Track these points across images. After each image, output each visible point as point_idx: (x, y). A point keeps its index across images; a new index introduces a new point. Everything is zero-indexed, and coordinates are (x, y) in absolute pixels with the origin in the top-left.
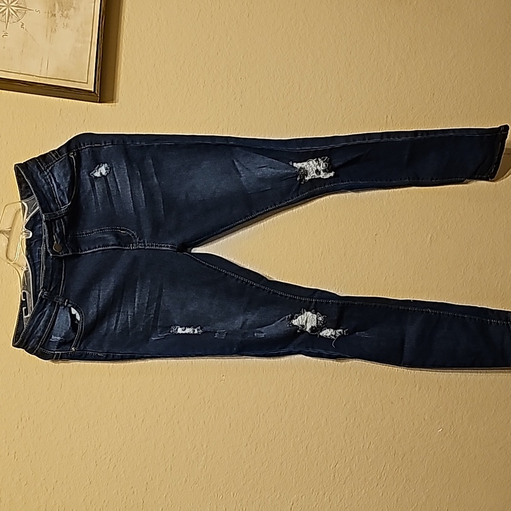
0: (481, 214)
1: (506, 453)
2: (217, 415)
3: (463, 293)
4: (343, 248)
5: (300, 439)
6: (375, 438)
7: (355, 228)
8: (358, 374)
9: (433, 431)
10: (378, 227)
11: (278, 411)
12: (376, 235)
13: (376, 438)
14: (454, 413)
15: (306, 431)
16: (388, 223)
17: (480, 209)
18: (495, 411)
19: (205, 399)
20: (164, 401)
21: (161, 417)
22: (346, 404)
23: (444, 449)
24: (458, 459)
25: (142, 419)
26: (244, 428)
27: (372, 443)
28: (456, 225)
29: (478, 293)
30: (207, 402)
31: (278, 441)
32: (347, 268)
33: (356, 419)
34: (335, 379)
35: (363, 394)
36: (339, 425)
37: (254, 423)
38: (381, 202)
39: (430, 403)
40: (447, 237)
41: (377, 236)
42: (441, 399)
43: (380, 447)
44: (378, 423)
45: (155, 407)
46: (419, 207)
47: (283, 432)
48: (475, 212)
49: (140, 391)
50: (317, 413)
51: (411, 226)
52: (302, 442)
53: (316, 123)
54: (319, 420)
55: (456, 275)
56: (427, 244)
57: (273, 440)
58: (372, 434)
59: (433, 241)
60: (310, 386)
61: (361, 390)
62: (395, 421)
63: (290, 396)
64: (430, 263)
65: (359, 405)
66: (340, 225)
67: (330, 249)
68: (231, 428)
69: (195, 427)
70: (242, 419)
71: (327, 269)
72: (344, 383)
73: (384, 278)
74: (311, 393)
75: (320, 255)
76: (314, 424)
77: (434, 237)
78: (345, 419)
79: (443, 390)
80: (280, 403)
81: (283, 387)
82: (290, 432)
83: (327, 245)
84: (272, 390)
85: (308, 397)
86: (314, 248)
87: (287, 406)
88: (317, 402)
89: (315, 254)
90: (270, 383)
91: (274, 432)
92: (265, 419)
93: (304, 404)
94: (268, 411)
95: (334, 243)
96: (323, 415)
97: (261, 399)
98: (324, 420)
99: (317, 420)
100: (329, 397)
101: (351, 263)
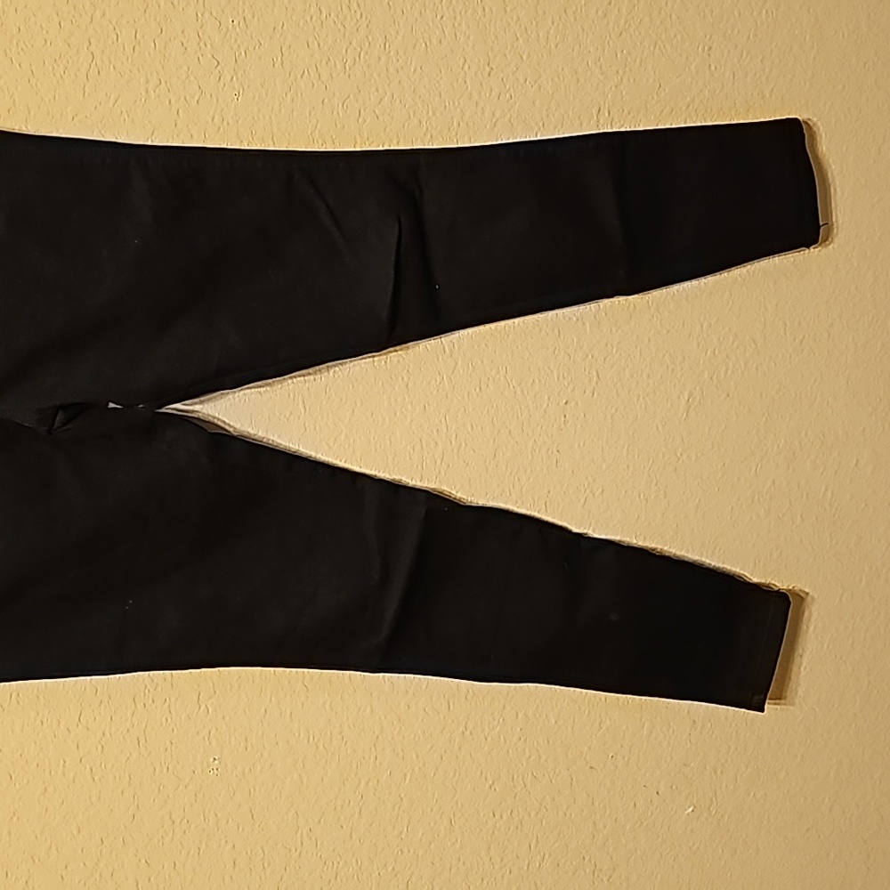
0: (801, 337)
1: (819, 837)
2: (204, 845)
3: (751, 518)
4: (492, 441)
5: (393, 869)
6: (554, 844)
7: (519, 392)
8: (520, 716)
9: (676, 812)
10: (571, 386)
11: (342, 818)
12: (566, 403)
13: (556, 845)
14: (719, 772)
15: (406, 851)
16: (595, 374)
17: (800, 324)
18: (803, 756)
19: (174, 817)
20: (75, 832)
21: (69, 869)
22: (493, 783)
23: (695, 847)
24: (723, 862)
25: (24, 879)
26: (266, 865)
27: (547, 856)
28: (746, 365)
29: (783, 515)
30: (178, 821)
31: (344, 881)
32: (498, 486)
33: (515, 812)
34: (471, 733)
35: (530, 757)
36: (478, 830)
37: (290, 851)
38: (580, 323)
39: (672, 758)
40: (724, 395)
41: (568, 406)
42: (694, 748)
43: (563, 861)
44: (561, 813)
45: (54, 848)
46: (665, 332)
47: (354, 860)
48: (788, 335)
49: (15, 819)
50: (429, 810)
51: (645, 376)
52: (396, 876)
54: (435, 824)
55: (739, 479)
56: (680, 415)
57: (333, 880)
58: (547, 838)
59: (693, 407)
60: (414, 757)
61: (527, 750)
62: (597, 804)
63: (370, 784)
64: (684, 457)
65: (521, 782)
66: (483, 387)
67: (461, 444)
68: (237, 868)
69: (152, 879)
70: (262, 848)
72: (489, 739)
73: (582, 501)
74: (417, 769)
75: (439, 461)
76: (423, 835)
77: (695, 397)
78: (492, 815)
79: (699, 728)
80: (347, 801)
81: (354, 766)
82: (370, 858)
83: (454, 436)
84: (329, 775)
85: (410, 779)
86: (424, 446)
87: (363, 804)
88: (429, 789)
89: (426, 458)
90: (324, 760)
91: (335, 863)
92: (313, 839)
93: (402, 796)
94: (319, 821)
95: (470, 430)
96: (443, 813)
97: (304, 799)
98: (445, 822)
99: (429, 824)
100: (457, 774)
101: (508, 474)
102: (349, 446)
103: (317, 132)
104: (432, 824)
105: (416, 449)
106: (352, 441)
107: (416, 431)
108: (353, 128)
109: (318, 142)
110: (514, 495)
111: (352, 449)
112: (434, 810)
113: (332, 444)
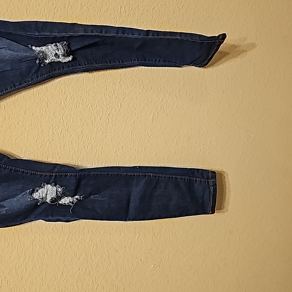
0: (192, 96)
1: (198, 275)
3: (175, 159)
4: (81, 127)
6: (102, 280)
7: (91, 109)
8: (90, 232)
9: (147, 267)
10: (111, 108)
11: (19, 272)
12: (109, 114)
13: (103, 280)
14: (163, 252)
15: (44, 284)
16: (119, 104)
17: (192, 91)
18: (192, 246)
22: (79, 258)
23: (154, 280)
24: (164, 285)
27: (99, 285)
28: (173, 105)
29: (186, 159)
32: (83, 144)
33: (87, 268)
34: (71, 238)
35: (93, 247)
36: (73, 275)
38: (114, 85)
39: (146, 247)
40: (166, 115)
41: (110, 115)
42: (154, 243)
43: (105, 287)
44: (105, 268)
46: (145, 91)
47: (23, 289)
48: (188, 95)
50: (54, 268)
51: (138, 106)
53: (57, 9)
55: (170, 145)
56: (150, 121)
58: (100, 278)
59: (154, 119)
60: (48, 248)
61: (92, 245)
62: (118, 264)
63: (30, 258)
64: (152, 136)
65: (90, 257)
66: (78, 106)
67: (68, 128)
71: (65, 146)
72: (78, 241)
73: (115, 151)
74: (49, 252)
75: (60, 134)
76: (51, 278)
77: (155, 115)
78: (78, 270)
79: (156, 236)
80: (21, 265)
81: (24, 252)
82: (30, 288)
83: (66, 124)
84: (13, 255)
85: (46, 256)
86: (54, 128)
87: (27, 267)
88: (54, 260)
89: (55, 133)
90: (11, 249)
91: (15, 290)
92: (7, 281)
93: (43, 263)
94: (9, 274)
95: (72, 123)
96: (59, 269)
97: (3, 265)
98: (60, 273)
99: (54, 274)
100: (65, 254)
101: (87, 140)
102: (23, 126)
103: (11, 3)
104: (55, 274)
105: (50, 128)
106: (25, 124)
107: (50, 122)
108: (26, 3)
109: (12, 7)
110: (89, 148)
111: (24, 127)
112: (56, 268)
113: (16, 125)
